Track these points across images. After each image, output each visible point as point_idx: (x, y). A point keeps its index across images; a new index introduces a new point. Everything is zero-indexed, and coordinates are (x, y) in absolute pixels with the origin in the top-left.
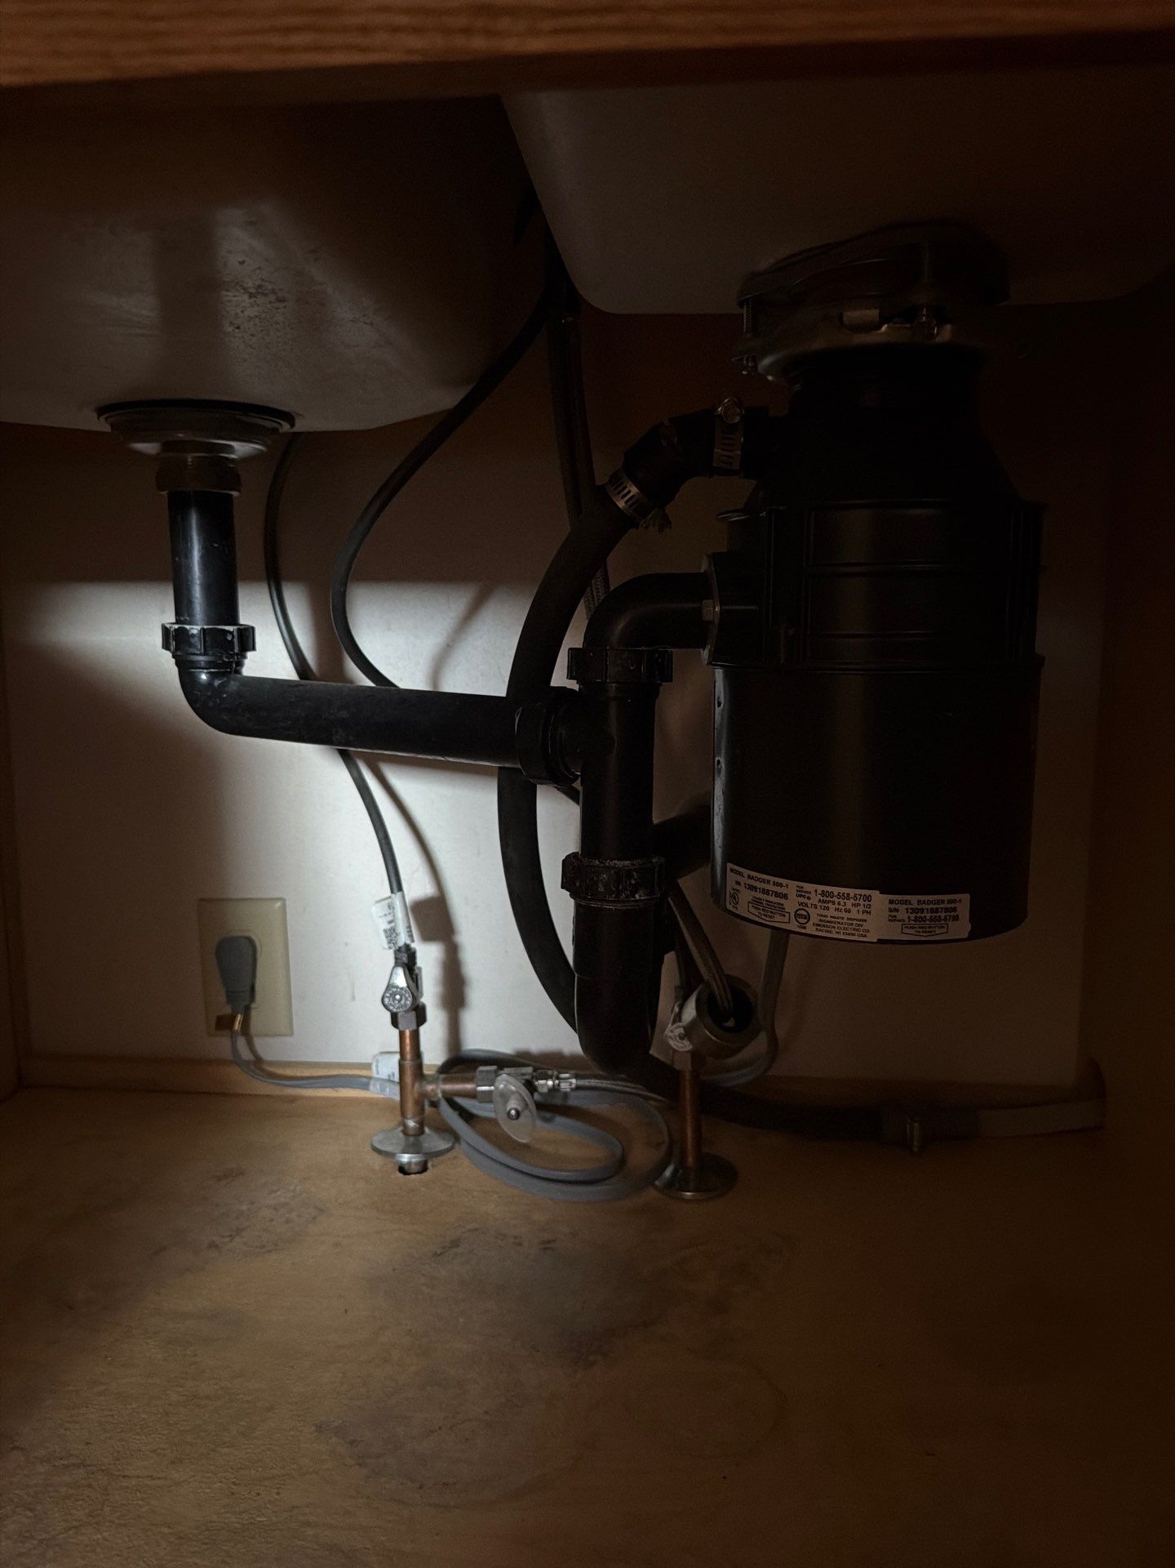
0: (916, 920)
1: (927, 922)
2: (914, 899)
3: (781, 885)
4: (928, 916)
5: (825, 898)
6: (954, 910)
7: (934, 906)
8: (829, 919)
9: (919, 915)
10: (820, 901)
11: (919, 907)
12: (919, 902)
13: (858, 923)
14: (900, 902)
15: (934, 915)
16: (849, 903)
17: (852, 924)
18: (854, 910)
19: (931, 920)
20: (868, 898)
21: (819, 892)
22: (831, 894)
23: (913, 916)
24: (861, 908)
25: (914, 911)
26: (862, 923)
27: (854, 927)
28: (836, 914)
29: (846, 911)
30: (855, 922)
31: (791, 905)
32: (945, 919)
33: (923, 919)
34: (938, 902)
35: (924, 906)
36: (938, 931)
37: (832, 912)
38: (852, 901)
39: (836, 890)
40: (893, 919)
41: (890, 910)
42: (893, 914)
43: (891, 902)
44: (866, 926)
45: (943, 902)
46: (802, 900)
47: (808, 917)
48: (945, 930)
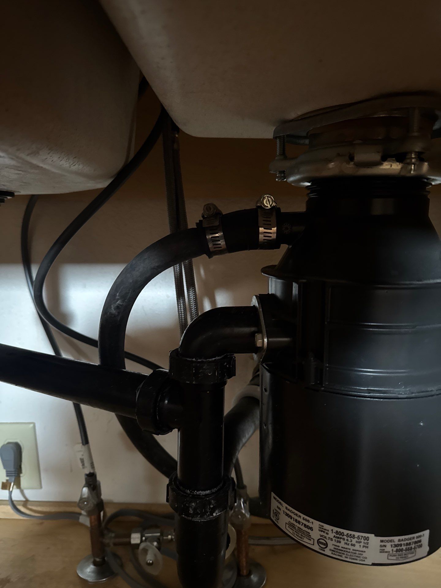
0: (397, 551)
1: (404, 552)
2: (396, 539)
3: (308, 521)
4: (404, 548)
5: (338, 536)
6: (420, 541)
7: (408, 542)
8: (340, 548)
9: (398, 548)
10: (334, 537)
11: (399, 543)
12: (399, 540)
13: (360, 553)
14: (388, 541)
15: (408, 547)
16: (354, 541)
17: (356, 553)
18: (357, 545)
19: (406, 550)
20: (367, 539)
21: (334, 531)
22: (342, 534)
23: (395, 549)
24: (362, 544)
25: (396, 546)
26: (362, 553)
27: (357, 555)
28: (346, 546)
29: (352, 545)
30: (357, 552)
31: (316, 534)
32: (415, 548)
33: (402, 550)
34: (410, 539)
35: (402, 543)
36: (410, 556)
37: (342, 544)
38: (356, 539)
39: (346, 532)
40: (382, 551)
41: (381, 546)
42: (383, 548)
43: (382, 541)
44: (364, 555)
45: (414, 538)
46: (322, 533)
47: (326, 545)
48: (414, 554)
